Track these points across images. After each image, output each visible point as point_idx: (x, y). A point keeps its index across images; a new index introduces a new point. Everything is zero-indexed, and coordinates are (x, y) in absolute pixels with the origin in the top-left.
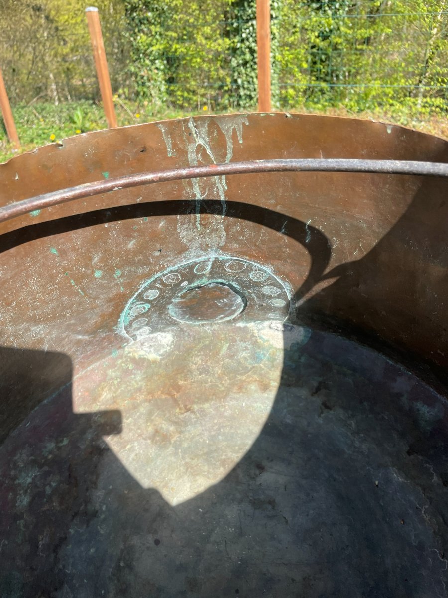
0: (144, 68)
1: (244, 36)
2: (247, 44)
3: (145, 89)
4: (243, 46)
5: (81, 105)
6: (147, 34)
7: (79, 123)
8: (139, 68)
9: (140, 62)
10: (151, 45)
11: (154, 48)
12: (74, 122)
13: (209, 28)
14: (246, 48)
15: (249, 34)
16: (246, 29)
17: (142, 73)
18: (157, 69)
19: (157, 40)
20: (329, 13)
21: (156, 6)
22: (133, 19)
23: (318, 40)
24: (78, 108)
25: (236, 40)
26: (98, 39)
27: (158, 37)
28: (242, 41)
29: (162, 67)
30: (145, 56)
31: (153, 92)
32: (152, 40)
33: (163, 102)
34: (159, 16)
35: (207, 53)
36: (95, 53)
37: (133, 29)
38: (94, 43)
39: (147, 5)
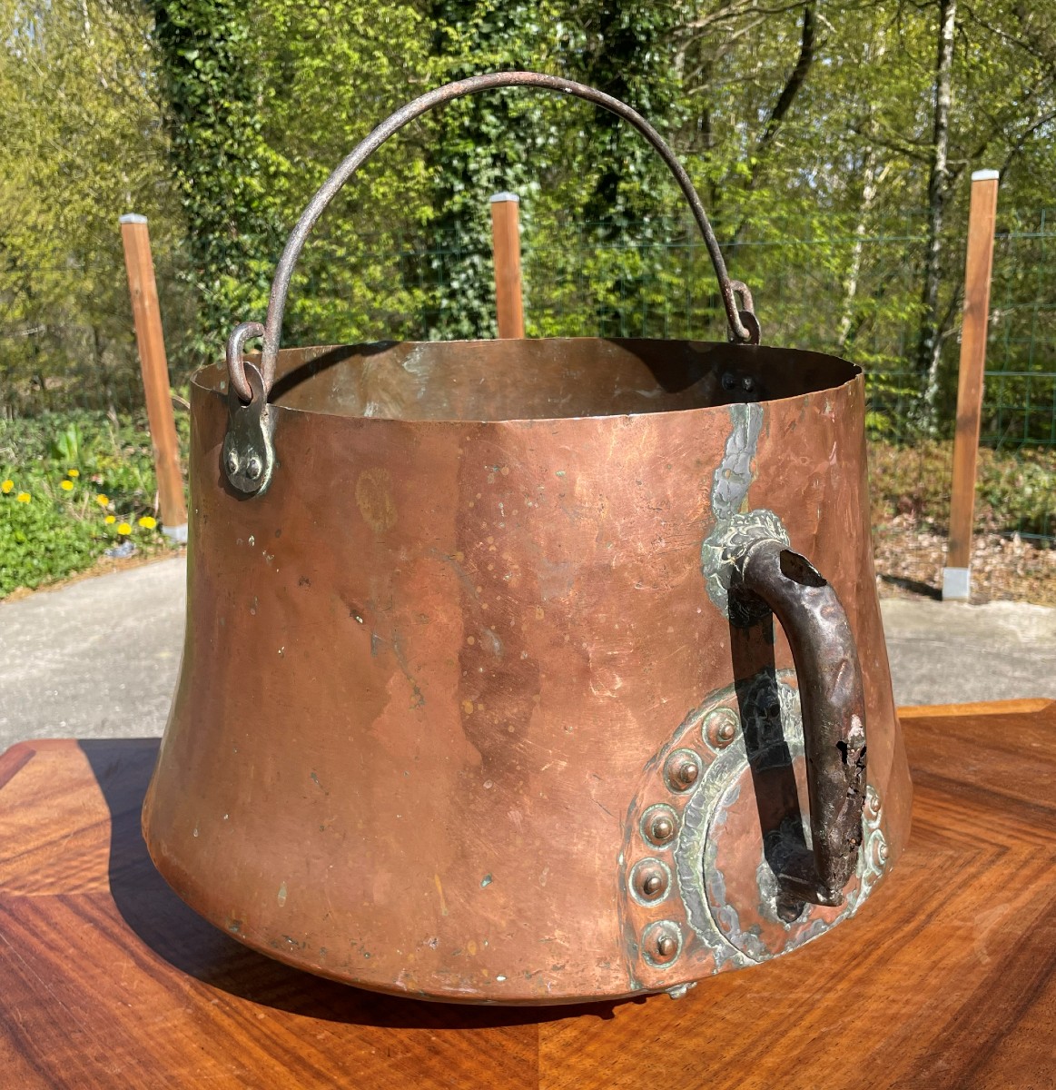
1: (455, 285)
4: (454, 305)
5: (74, 420)
6: (238, 277)
7: (69, 460)
8: (218, 346)
9: (219, 333)
10: (245, 298)
11: (255, 306)
12: (59, 456)
13: (379, 268)
14: (459, 310)
15: (466, 282)
16: (458, 273)
20: (633, 245)
21: (260, 222)
22: (205, 246)
23: (612, 298)
24: (72, 426)
25: (437, 295)
26: (145, 278)
28: (452, 295)
32: (249, 290)
34: (265, 242)
35: (372, 318)
36: (137, 306)
37: (205, 266)
38: (135, 286)
39: (238, 218)
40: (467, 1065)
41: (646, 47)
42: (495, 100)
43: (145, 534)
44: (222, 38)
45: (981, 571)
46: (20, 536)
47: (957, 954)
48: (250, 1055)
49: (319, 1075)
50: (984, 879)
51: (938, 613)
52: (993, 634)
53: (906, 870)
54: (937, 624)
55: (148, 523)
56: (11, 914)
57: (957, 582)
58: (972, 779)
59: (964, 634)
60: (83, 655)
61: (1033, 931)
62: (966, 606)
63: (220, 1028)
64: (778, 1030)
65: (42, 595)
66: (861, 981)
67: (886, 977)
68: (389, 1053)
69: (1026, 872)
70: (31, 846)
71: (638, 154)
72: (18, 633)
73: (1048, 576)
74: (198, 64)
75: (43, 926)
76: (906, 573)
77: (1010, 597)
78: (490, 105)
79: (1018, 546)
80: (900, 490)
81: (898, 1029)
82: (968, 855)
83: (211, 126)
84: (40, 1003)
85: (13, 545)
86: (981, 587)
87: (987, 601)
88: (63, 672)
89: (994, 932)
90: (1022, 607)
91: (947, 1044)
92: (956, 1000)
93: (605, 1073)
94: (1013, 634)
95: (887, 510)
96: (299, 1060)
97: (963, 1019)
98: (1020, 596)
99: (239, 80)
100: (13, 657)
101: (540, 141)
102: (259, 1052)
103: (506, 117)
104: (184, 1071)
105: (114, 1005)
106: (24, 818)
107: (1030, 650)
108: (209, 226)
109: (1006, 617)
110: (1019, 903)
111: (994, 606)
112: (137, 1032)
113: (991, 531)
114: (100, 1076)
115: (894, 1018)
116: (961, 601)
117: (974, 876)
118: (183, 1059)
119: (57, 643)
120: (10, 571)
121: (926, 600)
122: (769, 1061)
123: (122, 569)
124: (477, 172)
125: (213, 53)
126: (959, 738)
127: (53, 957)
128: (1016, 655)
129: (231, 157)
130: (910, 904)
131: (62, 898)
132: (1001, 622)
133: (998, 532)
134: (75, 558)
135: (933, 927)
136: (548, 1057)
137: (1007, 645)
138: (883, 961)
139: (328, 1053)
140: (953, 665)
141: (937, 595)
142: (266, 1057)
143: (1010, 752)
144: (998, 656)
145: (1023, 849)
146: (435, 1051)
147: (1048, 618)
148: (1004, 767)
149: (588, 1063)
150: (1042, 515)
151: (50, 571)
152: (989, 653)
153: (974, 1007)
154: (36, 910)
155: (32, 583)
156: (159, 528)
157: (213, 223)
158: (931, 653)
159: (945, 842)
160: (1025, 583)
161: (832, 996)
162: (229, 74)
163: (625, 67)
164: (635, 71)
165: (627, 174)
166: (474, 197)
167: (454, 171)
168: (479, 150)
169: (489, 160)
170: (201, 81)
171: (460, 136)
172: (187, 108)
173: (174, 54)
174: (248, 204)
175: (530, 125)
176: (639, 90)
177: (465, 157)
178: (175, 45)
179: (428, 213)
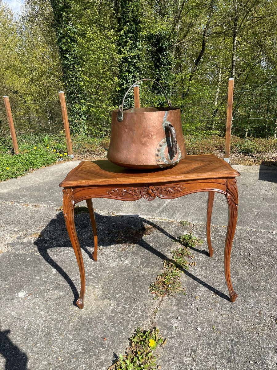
0: (76, 119)
3: (77, 129)
6: (78, 104)
7: (47, 143)
9: (74, 116)
10: (80, 108)
11: (82, 110)
12: (44, 142)
13: (108, 101)
17: (75, 121)
18: (83, 119)
19: (83, 106)
20: (163, 95)
22: (71, 97)
24: (46, 136)
26: (64, 104)
27: (83, 105)
29: (85, 119)
30: (77, 114)
31: (80, 130)
33: (85, 134)
34: (84, 96)
35: (107, 112)
36: (62, 110)
37: (71, 102)
38: (62, 106)
39: (78, 91)
41: (165, 50)
43: (65, 156)
44: (74, 51)
45: (232, 160)
46: (41, 156)
55: (66, 154)
60: (58, 176)
65: (47, 167)
70: (91, 167)
71: (164, 74)
72: (45, 173)
73: (246, 160)
74: (69, 58)
77: (237, 164)
78: (132, 65)
79: (241, 155)
80: (218, 145)
81: (182, 172)
83: (72, 71)
85: (40, 158)
86: (232, 162)
88: (55, 179)
90: (240, 165)
95: (215, 149)
99: (77, 61)
100: (45, 177)
101: (142, 72)
103: (135, 67)
108: (72, 93)
111: (234, 165)
113: (236, 153)
119: (53, 175)
120: (41, 163)
123: (61, 163)
124: (129, 79)
125: (72, 55)
129: (76, 78)
130: (187, 166)
133: (238, 153)
134: (52, 161)
145: (201, 163)
147: (244, 167)
150: (246, 149)
151: (48, 163)
153: (190, 171)
155: (45, 165)
156: (67, 155)
157: (73, 92)
159: (192, 163)
160: (241, 162)
162: (75, 59)
163: (161, 54)
164: (163, 56)
165: (161, 79)
166: (128, 85)
167: (124, 79)
168: (129, 75)
169: (132, 77)
170: (69, 61)
171: (125, 72)
172: (67, 67)
173: (63, 55)
174: (80, 88)
175: (140, 69)
176: (164, 60)
177: (126, 76)
178: (64, 53)
179: (118, 89)
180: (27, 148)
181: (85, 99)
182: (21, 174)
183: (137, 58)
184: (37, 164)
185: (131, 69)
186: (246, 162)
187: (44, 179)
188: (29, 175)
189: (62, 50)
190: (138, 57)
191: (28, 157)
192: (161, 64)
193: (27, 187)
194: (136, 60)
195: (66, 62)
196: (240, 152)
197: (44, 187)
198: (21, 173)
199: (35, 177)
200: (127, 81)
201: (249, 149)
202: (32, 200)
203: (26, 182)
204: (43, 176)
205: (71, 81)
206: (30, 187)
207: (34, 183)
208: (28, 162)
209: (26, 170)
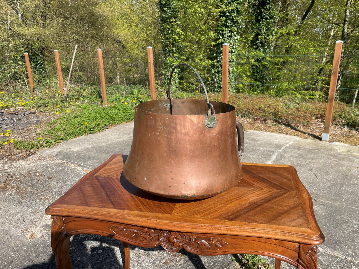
0: (169, 72)
1: (218, 59)
2: (220, 63)
4: (218, 64)
6: (172, 57)
7: (135, 95)
8: (167, 72)
9: (167, 69)
10: (173, 62)
11: (175, 64)
12: (133, 95)
14: (219, 65)
15: (221, 59)
16: (220, 57)
17: (168, 74)
18: (175, 72)
19: (176, 60)
20: (262, 50)
21: (177, 45)
22: (166, 50)
23: (255, 63)
24: (136, 88)
25: (214, 62)
26: (151, 60)
27: (177, 58)
28: (218, 62)
29: (178, 72)
30: (170, 67)
31: (172, 83)
32: (174, 60)
33: (177, 87)
34: (178, 49)
35: (200, 67)
36: (149, 65)
37: (165, 55)
38: (149, 61)
39: (173, 44)
40: (165, 207)
41: (268, 4)
42: (231, 18)
44: (172, 5)
45: (334, 134)
47: (244, 203)
48: (137, 201)
49: (145, 205)
50: (256, 193)
51: (320, 143)
52: (332, 150)
53: (243, 190)
54: (319, 146)
56: (109, 179)
57: (326, 137)
58: (265, 177)
59: (324, 149)
61: (258, 201)
62: (327, 142)
63: (134, 198)
64: (210, 209)
65: (127, 124)
66: (226, 204)
67: (230, 205)
68: (155, 204)
69: (264, 193)
70: (114, 170)
71: (265, 29)
72: (122, 131)
73: (351, 137)
74: (167, 11)
75: (113, 182)
76: (315, 133)
77: (339, 141)
78: (229, 19)
79: (346, 129)
80: (318, 113)
81: (228, 211)
82: (256, 189)
83: (169, 24)
84: (111, 192)
85: (123, 113)
86: (333, 138)
87: (333, 142)
89: (252, 201)
90: (342, 143)
91: (233, 214)
92: (239, 209)
93: (183, 210)
94: (337, 150)
95: (314, 118)
96: (143, 203)
97: (238, 212)
98: (342, 141)
99: (175, 14)
101: (240, 27)
102: (138, 201)
103: (233, 21)
104: (128, 202)
105: (121, 193)
106: (114, 166)
107: (339, 154)
108: (167, 46)
109: (337, 146)
110: (258, 197)
111: (334, 143)
112: (123, 197)
113: (340, 125)
114: (117, 201)
115: (228, 210)
116: (326, 141)
117: (254, 192)
118: (128, 201)
120: (122, 118)
121: (318, 140)
122: (206, 212)
124: (225, 34)
125: (170, 8)
126: (268, 170)
127: (114, 186)
128: (335, 155)
129: (172, 31)
130: (241, 195)
131: (117, 178)
132: (335, 147)
133: (342, 125)
135: (242, 199)
136: (176, 208)
137: (335, 152)
138: (231, 202)
139: (147, 203)
140: (319, 156)
141: (320, 139)
142: (139, 202)
143: (275, 174)
144: (331, 155)
145: (265, 190)
146: (161, 204)
147: (347, 147)
148: (273, 176)
149: (181, 209)
150: (353, 122)
151: (129, 119)
152: (329, 154)
153: (241, 210)
154: (113, 180)
155: (126, 121)
157: (168, 45)
158: (314, 153)
159: (253, 187)
160: (345, 138)
161: (221, 206)
162: (173, 12)
163: (263, 8)
164: (265, 9)
165: (262, 33)
166: (224, 40)
167: (220, 34)
168: (226, 29)
169: (228, 31)
170: (167, 15)
171: (222, 26)
172: (164, 20)
173: (162, 9)
174: (175, 41)
175: (239, 23)
176: (265, 14)
177: (223, 31)
178: (162, 7)
179: (213, 43)
180: (116, 100)
181: (179, 53)
182: (99, 130)
183: (236, 12)
184: (118, 120)
185: (228, 23)
186: (350, 139)
187: (118, 138)
188: (107, 132)
189: (161, 4)
190: (238, 11)
191: (110, 112)
192: (262, 18)
193: (99, 147)
194: (234, 14)
195: (164, 15)
196: (344, 125)
197: (115, 148)
198: (99, 128)
199: (111, 134)
200: (223, 35)
201: (356, 122)
202: (96, 164)
203: (101, 139)
204: (119, 135)
205: (167, 34)
206: (102, 147)
207: (107, 142)
208: (109, 117)
209: (106, 125)
